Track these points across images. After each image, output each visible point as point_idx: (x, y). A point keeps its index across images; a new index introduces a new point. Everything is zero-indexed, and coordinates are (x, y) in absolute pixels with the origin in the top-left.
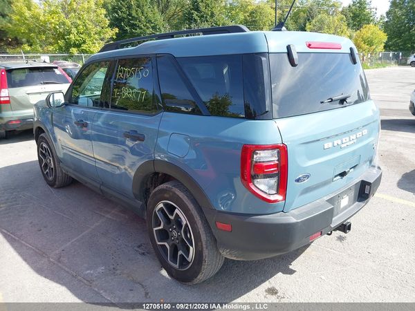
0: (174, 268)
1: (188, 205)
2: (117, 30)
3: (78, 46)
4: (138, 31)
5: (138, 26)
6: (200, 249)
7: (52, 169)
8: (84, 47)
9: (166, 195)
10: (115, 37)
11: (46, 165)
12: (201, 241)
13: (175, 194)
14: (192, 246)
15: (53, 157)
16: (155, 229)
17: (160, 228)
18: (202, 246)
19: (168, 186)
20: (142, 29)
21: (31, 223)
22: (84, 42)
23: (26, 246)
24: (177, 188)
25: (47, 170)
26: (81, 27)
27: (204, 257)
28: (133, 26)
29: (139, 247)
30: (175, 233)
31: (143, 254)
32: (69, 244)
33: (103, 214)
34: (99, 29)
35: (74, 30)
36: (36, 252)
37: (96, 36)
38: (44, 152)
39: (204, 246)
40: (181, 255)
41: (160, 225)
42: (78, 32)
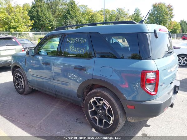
0: (100, 128)
1: (110, 98)
2: (33, 21)
3: (14, 28)
4: (42, 22)
5: (42, 20)
6: (117, 118)
7: (23, 86)
8: (18, 29)
9: (98, 95)
10: (32, 24)
11: (18, 84)
12: (118, 114)
13: (103, 93)
14: (112, 117)
15: (24, 80)
16: (90, 110)
17: (93, 110)
18: (118, 116)
19: (99, 90)
20: (44, 21)
21: (18, 112)
22: (18, 27)
23: (21, 123)
24: (103, 91)
25: (19, 86)
26: (16, 19)
27: (119, 121)
28: (39, 20)
29: (77, 120)
30: (101, 112)
31: (80, 123)
32: (42, 121)
33: (53, 106)
34: (25, 20)
35: (13, 21)
36: (27, 126)
37: (24, 24)
38: (18, 78)
39: (119, 116)
40: (105, 122)
41: (93, 108)
42: (15, 22)
